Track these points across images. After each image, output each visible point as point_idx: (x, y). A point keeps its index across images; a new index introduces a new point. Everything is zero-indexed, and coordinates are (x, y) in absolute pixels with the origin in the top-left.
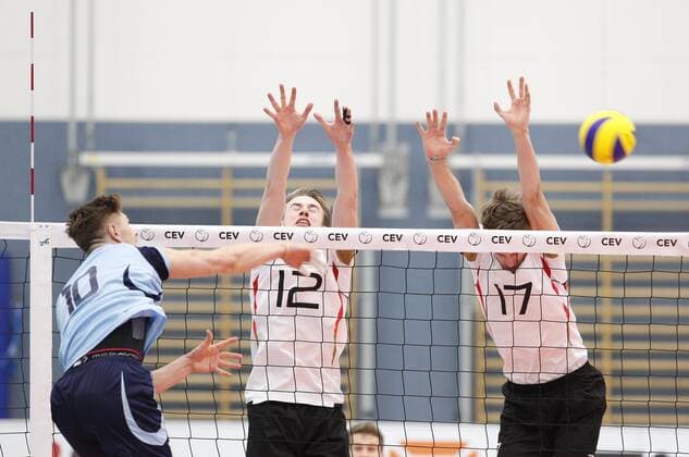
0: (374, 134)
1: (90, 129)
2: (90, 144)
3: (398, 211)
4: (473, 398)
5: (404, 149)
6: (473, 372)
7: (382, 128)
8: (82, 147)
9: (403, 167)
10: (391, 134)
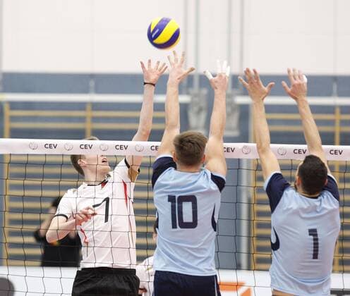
4: (249, 253)
6: (249, 237)
7: (190, 78)
10: (196, 82)
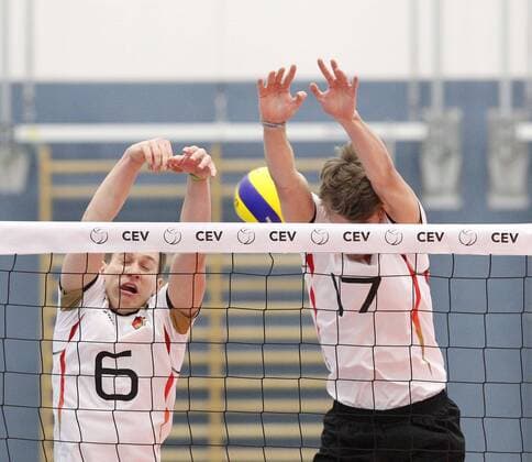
0: (413, 96)
1: (29, 93)
2: (29, 113)
3: (449, 201)
5: (455, 115)
7: (425, 87)
8: (18, 119)
9: (453, 141)
10: (437, 95)
